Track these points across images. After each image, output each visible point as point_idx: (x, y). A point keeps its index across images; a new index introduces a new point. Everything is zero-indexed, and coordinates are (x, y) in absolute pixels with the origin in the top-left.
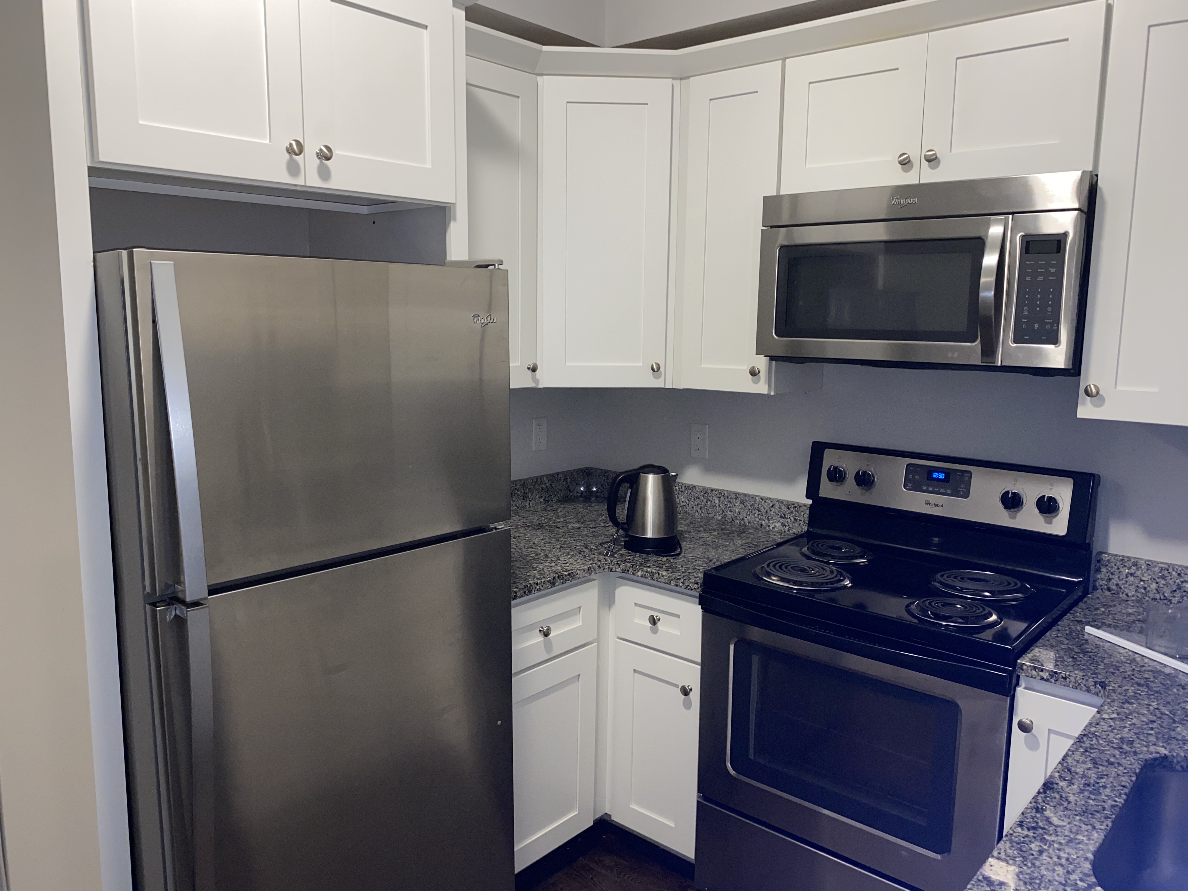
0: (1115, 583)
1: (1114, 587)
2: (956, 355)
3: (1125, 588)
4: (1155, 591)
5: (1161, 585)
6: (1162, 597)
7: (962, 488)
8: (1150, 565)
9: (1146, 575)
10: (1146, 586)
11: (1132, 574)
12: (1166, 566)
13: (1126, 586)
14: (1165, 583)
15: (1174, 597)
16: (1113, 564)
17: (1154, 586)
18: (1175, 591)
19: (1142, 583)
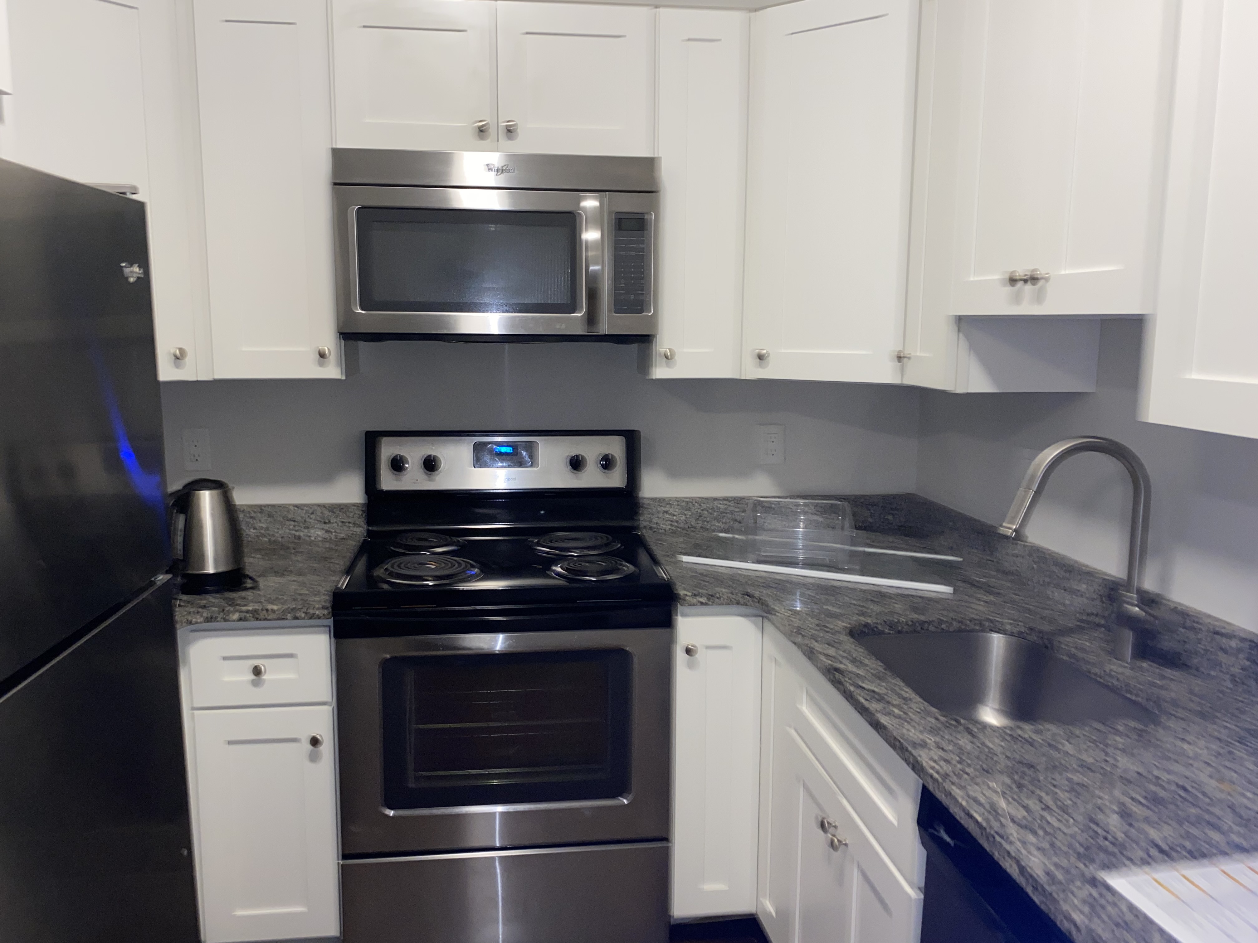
2: (563, 326)
6: (690, 526)
9: (677, 510)
10: (677, 519)
11: (666, 512)
12: (689, 500)
13: (663, 522)
14: (691, 514)
15: (698, 523)
17: (683, 518)
19: (674, 517)
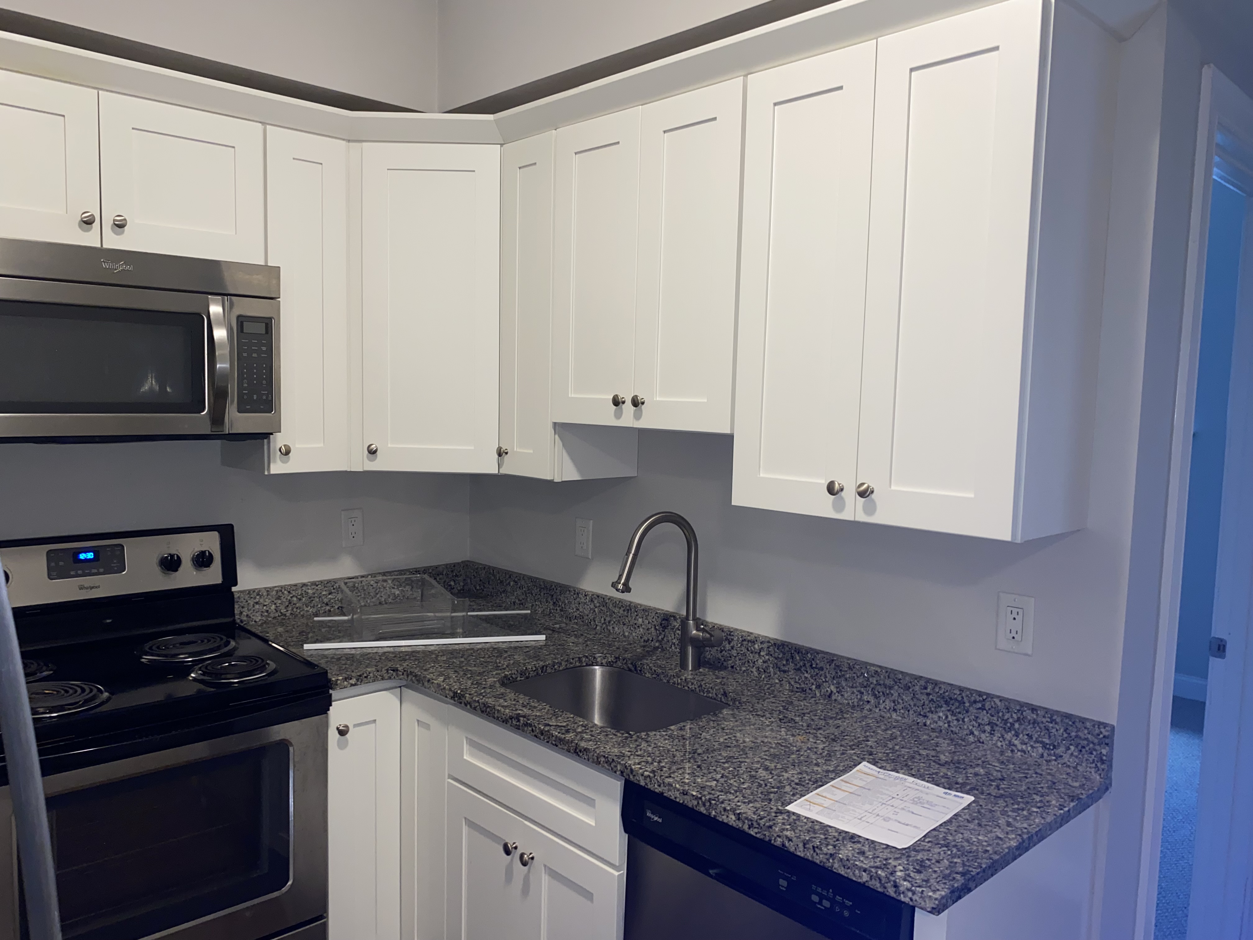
0: (245, 614)
1: (245, 618)
2: (186, 426)
3: (253, 616)
4: (274, 611)
5: (278, 605)
6: (280, 614)
7: (115, 563)
8: (268, 590)
9: (267, 600)
10: (268, 609)
11: (257, 603)
12: (280, 588)
13: (254, 614)
14: (280, 602)
15: (287, 611)
16: (242, 599)
17: (273, 607)
18: (288, 606)
19: (265, 608)
